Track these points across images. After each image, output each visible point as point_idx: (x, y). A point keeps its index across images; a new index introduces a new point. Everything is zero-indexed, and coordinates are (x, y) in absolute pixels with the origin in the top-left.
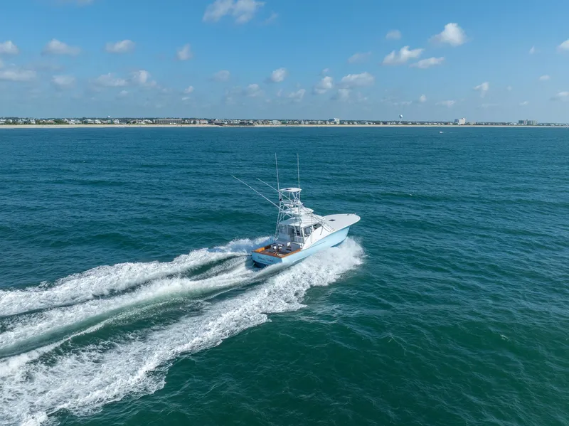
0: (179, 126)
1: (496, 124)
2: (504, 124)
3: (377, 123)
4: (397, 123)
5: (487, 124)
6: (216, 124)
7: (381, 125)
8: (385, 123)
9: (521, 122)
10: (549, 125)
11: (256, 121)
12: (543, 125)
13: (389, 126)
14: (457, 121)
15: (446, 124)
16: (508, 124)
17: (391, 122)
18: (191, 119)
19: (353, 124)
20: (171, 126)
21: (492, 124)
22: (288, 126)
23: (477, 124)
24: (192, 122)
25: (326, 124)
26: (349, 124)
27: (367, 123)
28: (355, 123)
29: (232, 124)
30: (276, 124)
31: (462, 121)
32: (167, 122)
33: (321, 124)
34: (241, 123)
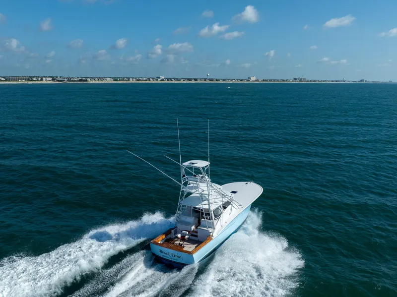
0: (26, 82)
1: (278, 80)
2: (283, 81)
3: (190, 80)
4: (205, 80)
5: (271, 81)
6: (58, 81)
7: (193, 82)
8: (196, 80)
9: (295, 79)
10: (315, 81)
11: (93, 78)
12: (311, 81)
13: (199, 82)
14: (249, 78)
15: (241, 81)
16: (286, 80)
17: (200, 79)
18: (39, 77)
19: (171, 80)
20: (20, 82)
21: (274, 81)
22: (118, 82)
23: (264, 81)
24: (39, 79)
25: (150, 80)
26: (168, 80)
27: (182, 80)
28: (173, 80)
29: (73, 81)
30: (110, 81)
31: (253, 79)
32: (17, 80)
33: (146, 81)
34: (81, 80)
